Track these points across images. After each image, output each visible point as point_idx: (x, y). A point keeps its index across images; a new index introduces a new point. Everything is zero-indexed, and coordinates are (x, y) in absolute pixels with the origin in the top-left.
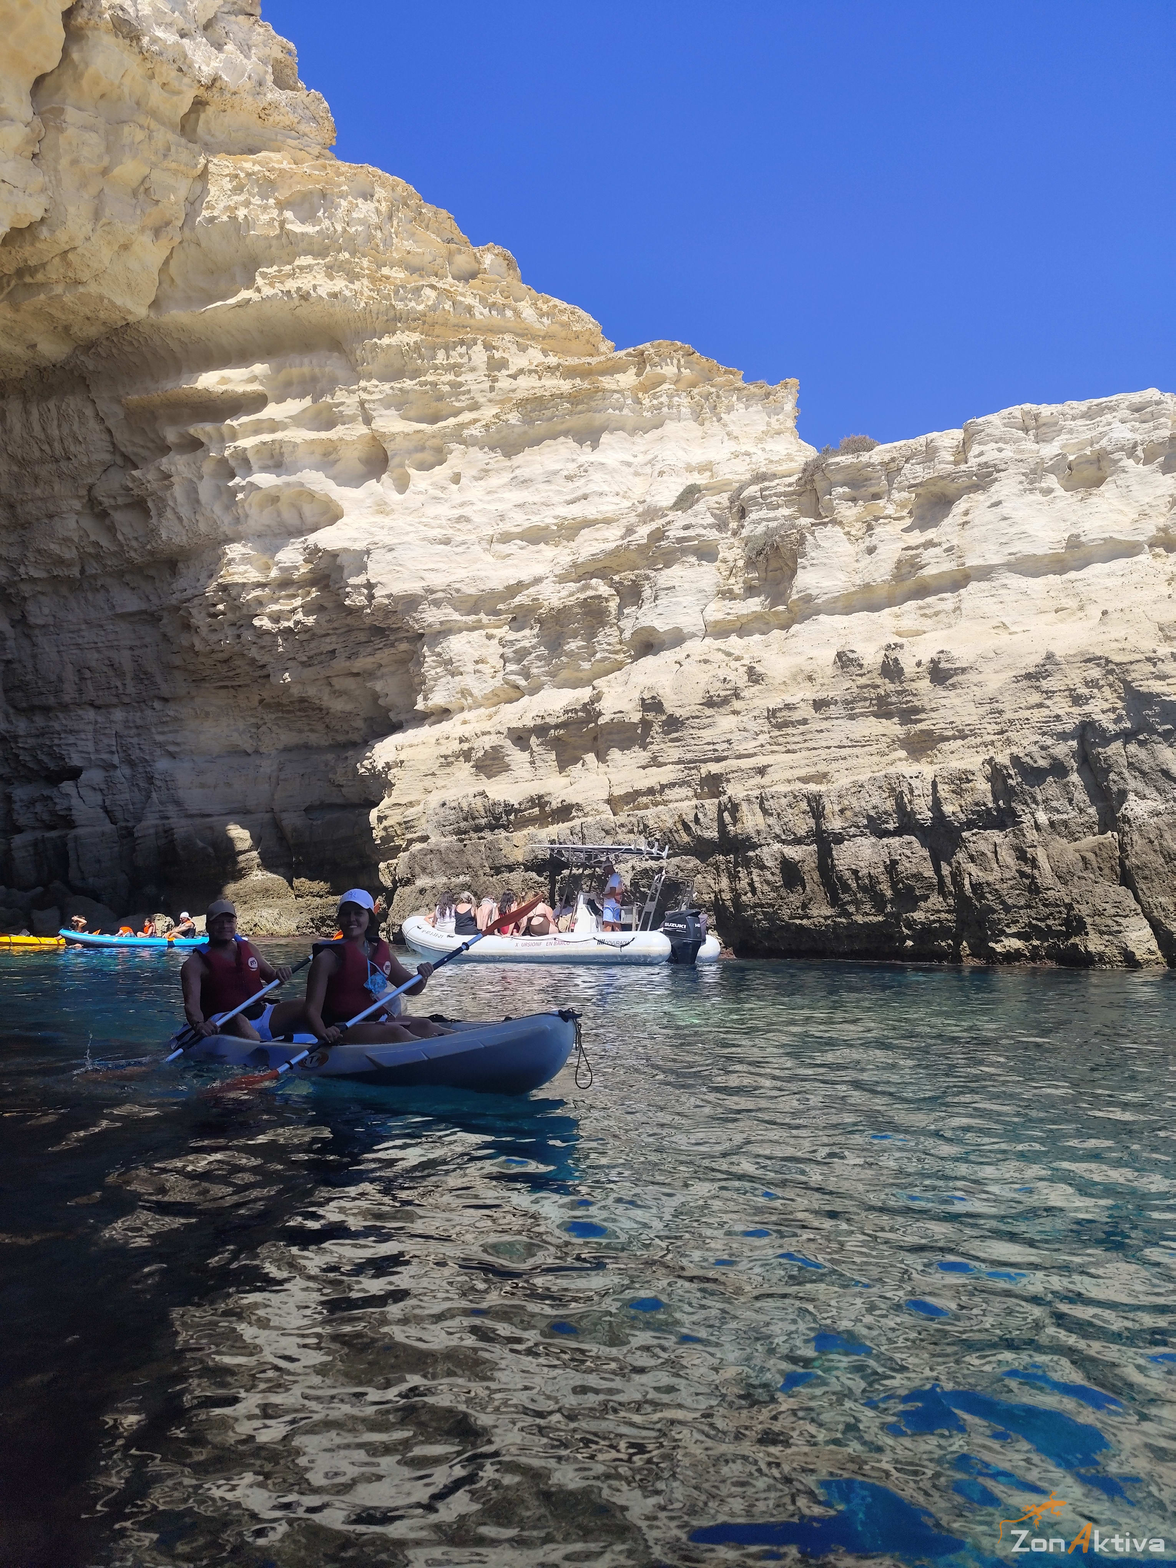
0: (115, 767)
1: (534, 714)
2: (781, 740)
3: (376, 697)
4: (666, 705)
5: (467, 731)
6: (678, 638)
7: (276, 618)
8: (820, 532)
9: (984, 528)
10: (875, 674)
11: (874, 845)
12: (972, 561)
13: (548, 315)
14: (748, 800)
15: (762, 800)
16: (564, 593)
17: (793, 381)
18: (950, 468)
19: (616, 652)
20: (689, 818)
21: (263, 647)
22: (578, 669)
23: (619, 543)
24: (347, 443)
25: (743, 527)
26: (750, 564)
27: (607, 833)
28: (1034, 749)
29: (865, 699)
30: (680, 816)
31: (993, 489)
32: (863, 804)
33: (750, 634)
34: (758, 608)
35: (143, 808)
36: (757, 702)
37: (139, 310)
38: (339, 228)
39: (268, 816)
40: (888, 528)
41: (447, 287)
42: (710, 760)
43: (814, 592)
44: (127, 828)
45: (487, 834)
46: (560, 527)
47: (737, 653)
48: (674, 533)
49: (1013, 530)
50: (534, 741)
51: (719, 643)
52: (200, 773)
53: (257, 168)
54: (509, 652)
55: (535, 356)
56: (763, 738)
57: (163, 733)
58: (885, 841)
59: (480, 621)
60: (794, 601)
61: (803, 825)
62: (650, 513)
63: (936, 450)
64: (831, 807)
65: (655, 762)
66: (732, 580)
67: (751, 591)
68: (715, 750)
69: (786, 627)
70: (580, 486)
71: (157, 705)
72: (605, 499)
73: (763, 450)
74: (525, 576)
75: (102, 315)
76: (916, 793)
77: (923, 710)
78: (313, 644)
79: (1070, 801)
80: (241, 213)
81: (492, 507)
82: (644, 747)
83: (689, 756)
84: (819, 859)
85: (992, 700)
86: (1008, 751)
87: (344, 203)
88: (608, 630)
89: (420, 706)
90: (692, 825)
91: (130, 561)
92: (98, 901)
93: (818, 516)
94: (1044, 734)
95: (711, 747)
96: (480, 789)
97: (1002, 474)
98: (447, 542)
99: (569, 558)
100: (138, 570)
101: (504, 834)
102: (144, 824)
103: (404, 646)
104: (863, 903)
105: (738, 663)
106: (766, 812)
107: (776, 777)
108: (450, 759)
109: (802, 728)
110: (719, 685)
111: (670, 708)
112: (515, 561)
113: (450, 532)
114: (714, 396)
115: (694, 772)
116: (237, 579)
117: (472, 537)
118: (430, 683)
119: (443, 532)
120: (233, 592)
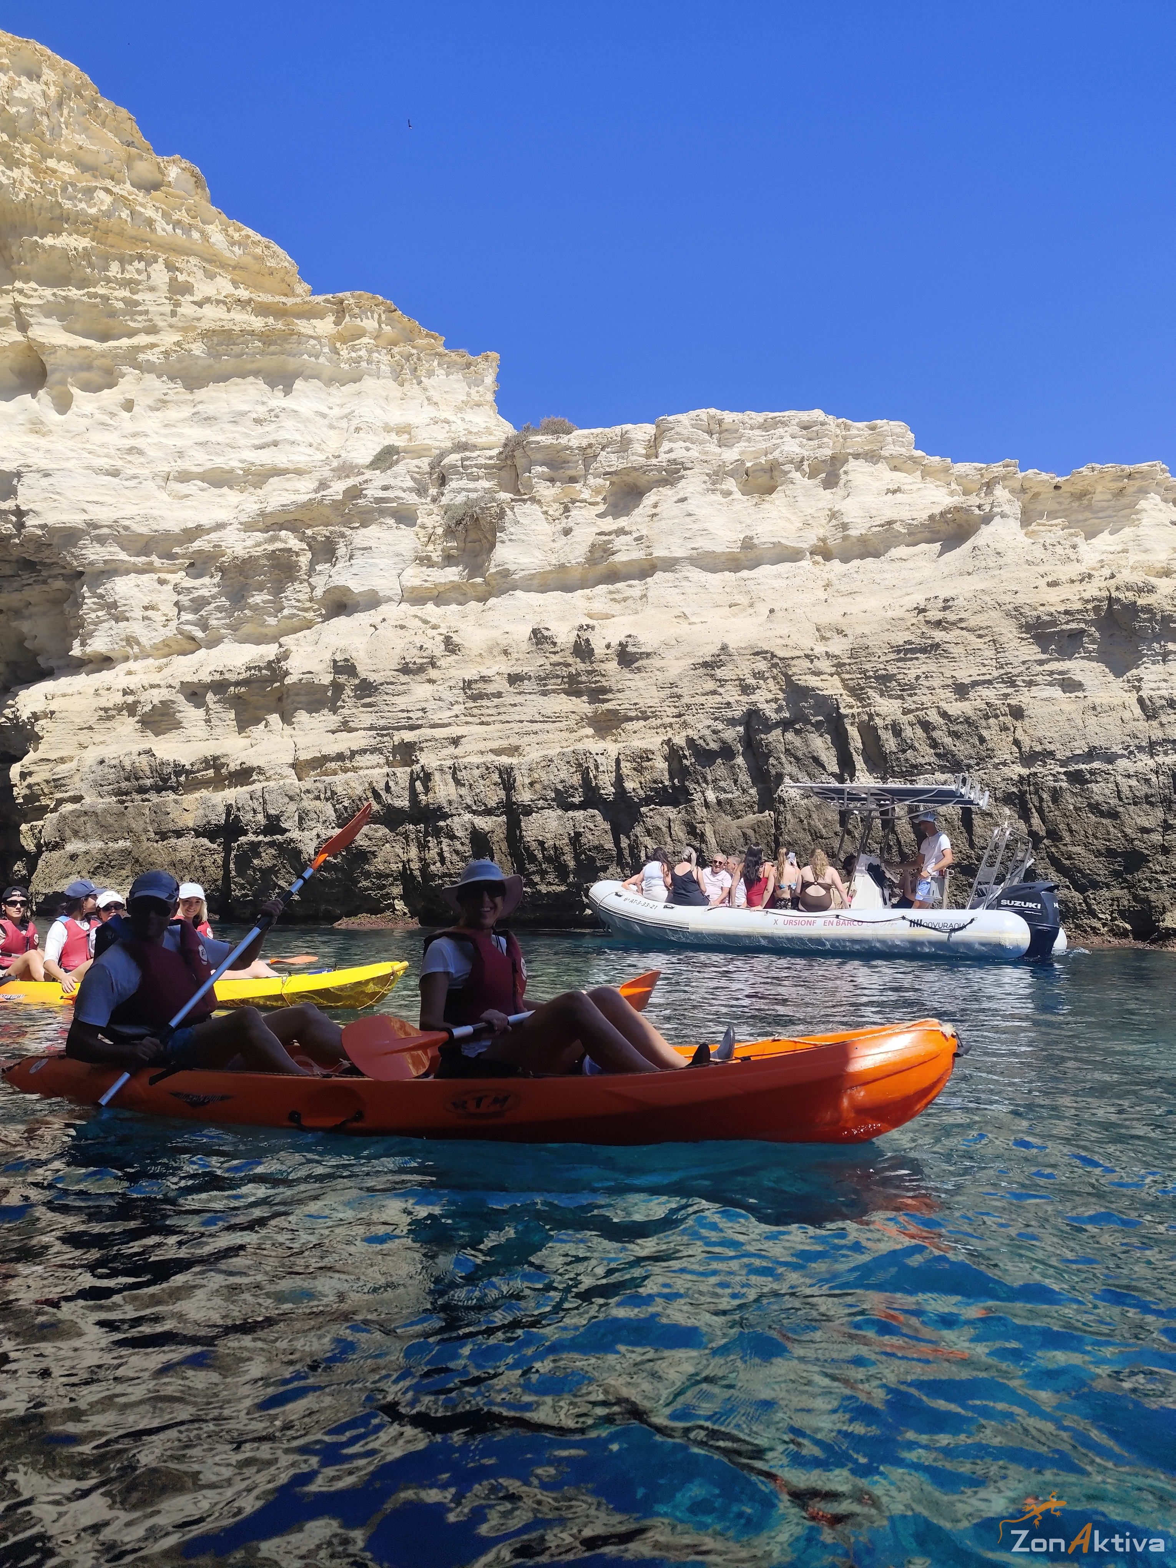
1: (212, 668)
2: (475, 711)
4: (359, 669)
5: (133, 682)
6: (373, 601)
8: (519, 508)
9: (671, 522)
10: (567, 653)
11: (560, 818)
12: (659, 552)
13: (240, 244)
14: (441, 770)
15: (455, 770)
16: (250, 543)
17: (494, 355)
18: (642, 460)
19: (306, 610)
20: (380, 786)
22: (263, 624)
23: (313, 496)
25: (443, 494)
26: (450, 532)
27: (291, 798)
28: (707, 732)
29: (558, 677)
30: (371, 783)
31: (680, 485)
32: (552, 778)
33: (447, 603)
34: (456, 578)
36: (453, 672)
40: (584, 512)
41: (125, 193)
42: (404, 728)
43: (512, 567)
45: (154, 797)
46: (247, 472)
47: (434, 621)
48: (372, 492)
49: (696, 526)
50: (210, 697)
51: (415, 610)
54: (185, 600)
55: (224, 285)
56: (458, 709)
58: (571, 813)
59: (151, 563)
60: (492, 575)
61: (494, 796)
62: (345, 470)
63: (630, 441)
64: (521, 779)
65: (346, 727)
66: (430, 547)
67: (449, 560)
68: (409, 718)
69: (483, 599)
70: (270, 431)
72: (297, 449)
73: (463, 420)
74: (206, 519)
76: (601, 769)
77: (610, 691)
79: (735, 782)
81: (170, 442)
82: (334, 710)
83: (382, 722)
84: (508, 829)
85: (672, 685)
86: (684, 734)
88: (297, 585)
89: (76, 651)
90: (383, 793)
93: (517, 492)
94: (716, 719)
95: (405, 715)
96: (147, 746)
97: (688, 472)
98: (115, 473)
99: (256, 507)
101: (172, 796)
103: (58, 584)
104: (547, 873)
105: (434, 632)
106: (458, 783)
107: (469, 748)
108: (111, 713)
109: (496, 701)
110: (416, 652)
111: (363, 672)
112: (195, 503)
113: (119, 463)
114: (415, 358)
115: (387, 739)
117: (145, 472)
118: (89, 626)
119: (111, 462)
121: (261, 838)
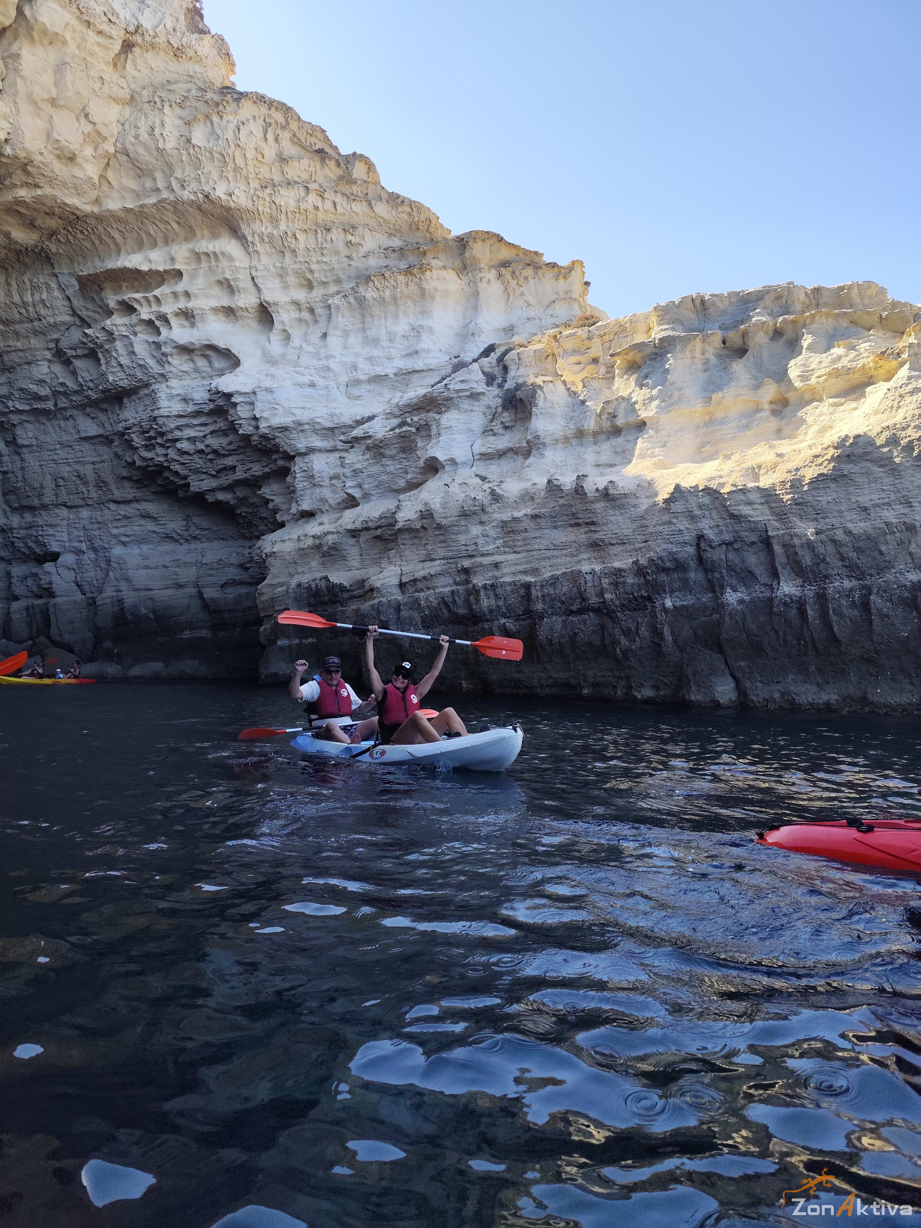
0: (84, 552)
1: (362, 519)
2: (510, 543)
4: (436, 516)
5: (321, 530)
7: (192, 441)
10: (570, 497)
11: (563, 622)
12: (646, 413)
13: (396, 208)
14: (486, 587)
15: (494, 587)
16: (389, 428)
18: (642, 341)
19: (421, 474)
20: (449, 599)
23: (428, 390)
24: (243, 308)
25: (505, 381)
26: (505, 410)
27: (396, 609)
28: (664, 554)
29: (564, 515)
30: (443, 598)
31: (665, 359)
32: (558, 592)
34: (509, 444)
35: (104, 584)
36: (496, 516)
37: (85, 207)
39: (195, 590)
41: (318, 186)
42: (464, 557)
43: (541, 433)
44: (92, 598)
45: (328, 607)
46: (396, 375)
50: (362, 538)
52: (146, 558)
54: (347, 472)
56: (499, 542)
57: (117, 527)
59: (335, 447)
60: (530, 440)
61: (520, 606)
63: (635, 327)
64: (536, 593)
65: (429, 558)
66: (494, 422)
67: (506, 430)
68: (467, 550)
69: (526, 458)
71: (112, 506)
72: (433, 355)
74: (367, 413)
75: (57, 211)
76: (589, 584)
77: (598, 524)
78: (220, 461)
79: (690, 592)
80: (158, 130)
81: (348, 360)
82: (423, 546)
83: (450, 554)
84: (529, 630)
85: (642, 518)
86: (648, 556)
87: (236, 121)
89: (294, 509)
90: (451, 605)
91: (88, 397)
93: (556, 374)
94: (671, 543)
96: (324, 574)
97: (672, 347)
98: (312, 385)
100: (94, 404)
101: (340, 607)
102: (103, 595)
103: (282, 464)
105: (487, 486)
106: (496, 596)
107: (505, 570)
108: (307, 552)
109: (523, 534)
110: (471, 502)
111: (438, 519)
112: (362, 402)
113: (317, 379)
114: (517, 274)
115: (453, 566)
116: (163, 412)
117: (333, 384)
118: (299, 493)
119: (312, 378)
120: (160, 422)
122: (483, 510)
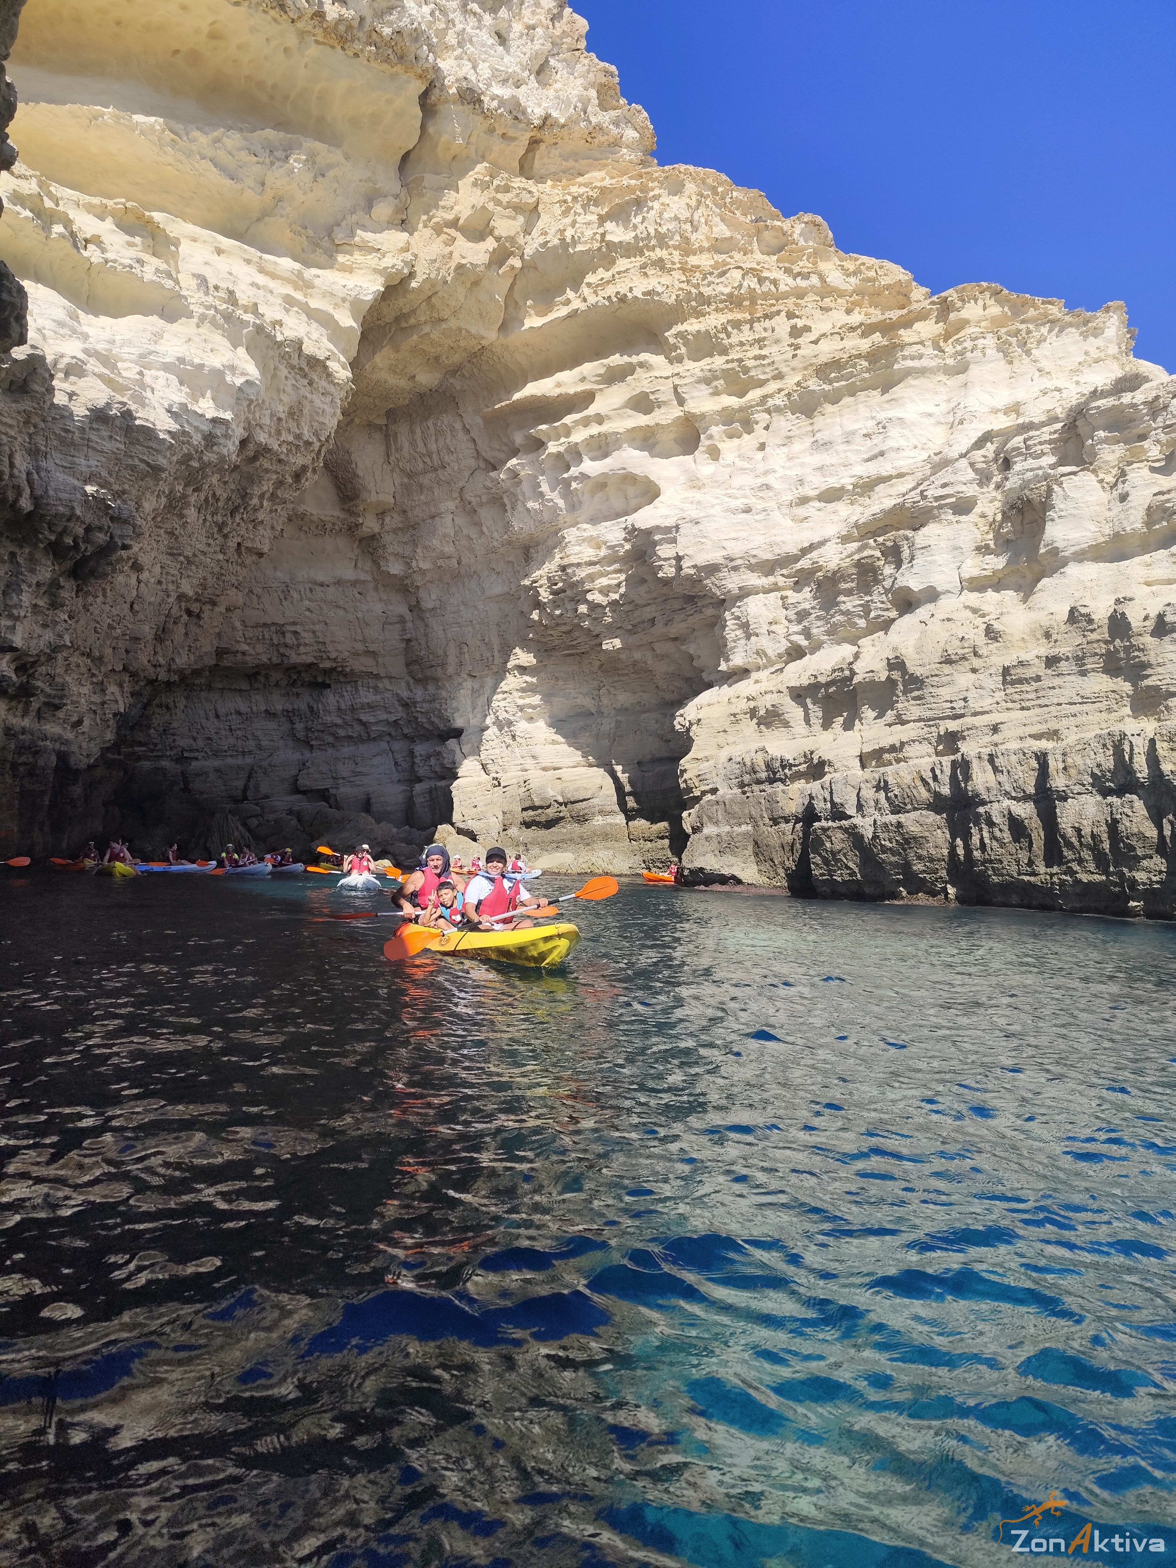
0: (488, 726)
1: (810, 673)
2: (1016, 697)
3: (691, 658)
4: (908, 665)
5: (755, 690)
6: (932, 595)
7: (604, 591)
8: (1071, 482)
10: (1104, 629)
11: (1097, 803)
13: (855, 273)
14: (980, 758)
15: (991, 759)
16: (845, 554)
17: (1119, 304)
20: (928, 776)
21: (595, 619)
22: (855, 627)
23: (899, 501)
24: (663, 427)
25: (1007, 479)
26: (1007, 518)
27: (854, 787)
29: (1096, 655)
30: (919, 772)
32: (1088, 762)
33: (1007, 588)
35: (509, 762)
36: (994, 660)
37: (491, 335)
38: (652, 232)
40: (1140, 473)
41: (754, 266)
42: (948, 718)
43: (1059, 544)
44: (497, 778)
45: (766, 787)
46: (855, 486)
47: (986, 608)
48: (934, 493)
50: (808, 699)
51: (972, 598)
53: (583, 190)
54: (792, 614)
55: (839, 318)
56: (998, 696)
57: (523, 697)
58: (1108, 799)
59: (776, 584)
60: (1043, 555)
61: (1031, 782)
62: (940, 466)
64: (1054, 764)
65: (900, 720)
66: (990, 536)
67: (1001, 546)
68: (953, 708)
69: (1036, 581)
70: (878, 443)
71: (518, 673)
72: (905, 454)
74: (818, 537)
75: (462, 343)
76: (1136, 750)
77: (1150, 666)
78: (637, 613)
80: (569, 233)
81: (792, 473)
82: (891, 705)
83: (929, 714)
84: (1044, 816)
87: (656, 205)
89: (723, 667)
90: (931, 781)
91: (493, 550)
92: (475, 840)
93: (1079, 463)
96: (761, 745)
98: (748, 511)
99: (857, 518)
101: (780, 787)
102: (508, 775)
103: (710, 612)
104: (1087, 861)
105: (981, 621)
106: (996, 770)
107: (1008, 734)
108: (739, 717)
109: (1035, 685)
110: (957, 643)
111: (911, 668)
112: (811, 524)
113: (752, 501)
114: (1023, 333)
115: (933, 729)
116: (574, 560)
117: (773, 504)
118: (731, 645)
119: (746, 501)
120: (569, 571)
121: (830, 823)
122: (976, 654)
